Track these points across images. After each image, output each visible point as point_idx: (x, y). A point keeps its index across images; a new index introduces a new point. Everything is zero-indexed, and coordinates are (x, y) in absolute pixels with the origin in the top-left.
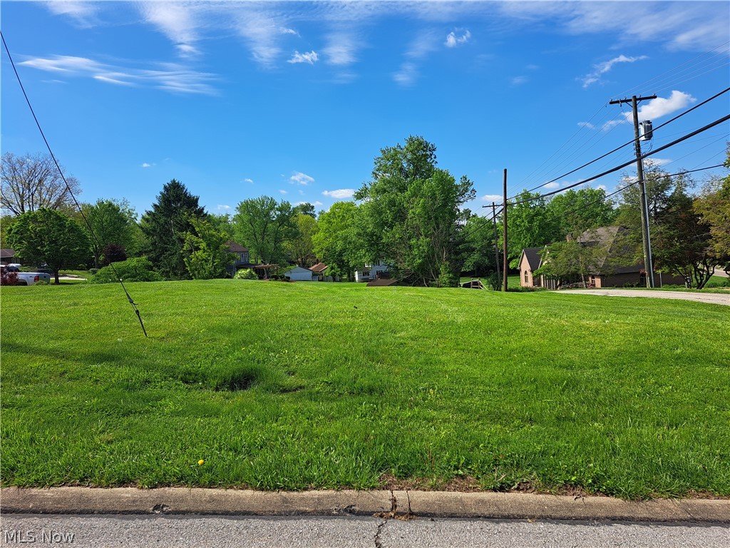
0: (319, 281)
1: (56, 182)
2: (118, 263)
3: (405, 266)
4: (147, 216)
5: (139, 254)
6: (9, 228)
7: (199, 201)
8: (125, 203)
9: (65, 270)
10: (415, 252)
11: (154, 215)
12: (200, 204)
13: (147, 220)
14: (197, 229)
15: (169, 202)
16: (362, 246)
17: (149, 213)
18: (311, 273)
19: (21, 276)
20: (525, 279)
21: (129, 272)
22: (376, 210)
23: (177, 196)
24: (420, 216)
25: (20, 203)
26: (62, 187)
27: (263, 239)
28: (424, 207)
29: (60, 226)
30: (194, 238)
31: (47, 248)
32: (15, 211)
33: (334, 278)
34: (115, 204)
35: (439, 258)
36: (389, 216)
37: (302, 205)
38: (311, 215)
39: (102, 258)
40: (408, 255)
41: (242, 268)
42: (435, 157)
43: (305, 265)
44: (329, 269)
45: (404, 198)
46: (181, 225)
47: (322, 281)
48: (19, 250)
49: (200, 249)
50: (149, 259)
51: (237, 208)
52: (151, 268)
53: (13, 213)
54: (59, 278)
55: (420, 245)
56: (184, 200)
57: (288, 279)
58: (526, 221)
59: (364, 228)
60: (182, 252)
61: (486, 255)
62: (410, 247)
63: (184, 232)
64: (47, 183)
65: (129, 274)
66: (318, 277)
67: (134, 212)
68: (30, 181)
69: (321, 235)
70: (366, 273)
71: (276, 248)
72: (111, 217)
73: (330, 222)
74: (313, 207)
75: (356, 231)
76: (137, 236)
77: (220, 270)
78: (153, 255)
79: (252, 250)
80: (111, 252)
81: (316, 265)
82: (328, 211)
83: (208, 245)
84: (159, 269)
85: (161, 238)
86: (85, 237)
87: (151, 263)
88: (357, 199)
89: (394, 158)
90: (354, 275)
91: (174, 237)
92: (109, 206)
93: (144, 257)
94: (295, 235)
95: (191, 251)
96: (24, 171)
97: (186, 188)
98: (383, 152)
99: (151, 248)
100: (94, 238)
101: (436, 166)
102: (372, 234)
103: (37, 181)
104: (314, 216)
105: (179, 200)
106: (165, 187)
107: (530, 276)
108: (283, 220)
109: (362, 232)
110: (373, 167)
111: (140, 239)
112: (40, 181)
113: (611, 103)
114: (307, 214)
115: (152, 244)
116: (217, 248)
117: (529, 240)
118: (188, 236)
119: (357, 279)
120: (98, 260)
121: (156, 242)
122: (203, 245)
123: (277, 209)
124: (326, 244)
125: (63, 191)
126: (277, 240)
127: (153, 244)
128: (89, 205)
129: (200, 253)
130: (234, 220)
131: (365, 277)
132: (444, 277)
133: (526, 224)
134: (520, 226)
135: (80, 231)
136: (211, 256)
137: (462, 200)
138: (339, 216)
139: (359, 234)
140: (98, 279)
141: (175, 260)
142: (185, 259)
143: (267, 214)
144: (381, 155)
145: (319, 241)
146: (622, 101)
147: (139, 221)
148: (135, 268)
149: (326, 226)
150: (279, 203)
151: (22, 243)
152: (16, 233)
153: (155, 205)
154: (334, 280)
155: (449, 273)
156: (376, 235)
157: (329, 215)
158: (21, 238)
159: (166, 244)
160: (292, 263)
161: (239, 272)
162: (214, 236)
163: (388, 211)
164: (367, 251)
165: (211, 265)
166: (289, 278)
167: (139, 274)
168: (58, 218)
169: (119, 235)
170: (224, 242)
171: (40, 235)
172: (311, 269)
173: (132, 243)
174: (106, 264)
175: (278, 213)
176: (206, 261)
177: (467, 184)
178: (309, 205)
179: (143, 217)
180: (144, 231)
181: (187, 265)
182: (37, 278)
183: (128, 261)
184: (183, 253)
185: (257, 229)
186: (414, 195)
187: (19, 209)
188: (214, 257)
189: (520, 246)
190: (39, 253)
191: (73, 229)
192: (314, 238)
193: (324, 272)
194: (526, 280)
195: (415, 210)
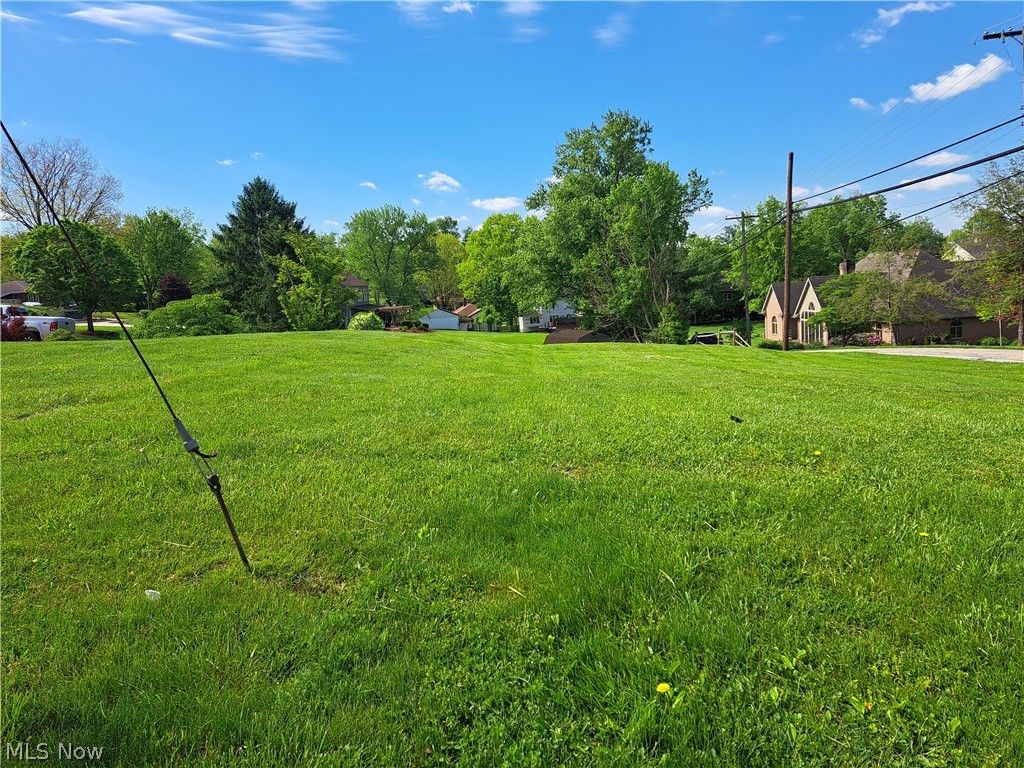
0: (469, 330)
1: (86, 183)
2: (179, 302)
3: (605, 309)
4: (220, 233)
5: (210, 289)
6: (17, 249)
7: (296, 211)
8: (188, 214)
9: (101, 312)
10: (622, 288)
11: (230, 230)
12: (299, 215)
13: (220, 238)
14: (297, 251)
15: (252, 210)
16: (538, 279)
17: (223, 228)
18: (457, 318)
19: (30, 322)
20: (773, 328)
21: (195, 316)
22: (561, 224)
23: (263, 202)
24: (630, 233)
25: (35, 214)
26: (95, 190)
27: (387, 268)
28: (636, 220)
29: (92, 246)
30: (294, 265)
31: (74, 279)
32: (27, 225)
33: (491, 326)
34: (173, 216)
35: (659, 298)
36: (580, 233)
37: (439, 220)
38: (453, 233)
39: (156, 295)
40: (611, 293)
41: (360, 311)
42: (649, 143)
43: (446, 306)
44: (483, 313)
45: (605, 206)
46: (272, 245)
47: (472, 330)
48: (32, 281)
49: (302, 282)
50: (225, 297)
51: (347, 224)
52: (227, 310)
53: (26, 228)
54: (94, 324)
55: (630, 278)
56: (275, 208)
57: (425, 328)
58: (772, 243)
59: (542, 252)
60: (275, 286)
61: (711, 292)
62: (613, 281)
63: (278, 256)
64: (72, 183)
65: (197, 320)
66: (468, 324)
67: (201, 228)
68: (48, 181)
69: (469, 264)
70: (535, 319)
71: (406, 282)
72: (168, 236)
73: (483, 244)
74: (455, 223)
75: (529, 256)
76: (207, 264)
77: (334, 314)
78: (230, 290)
79: (372, 285)
80: (169, 286)
81: (463, 308)
82: (479, 228)
83: (315, 276)
84: (241, 312)
85: (242, 265)
86: (129, 263)
87: (227, 303)
88: (531, 208)
89: (586, 145)
90: (517, 322)
91: (262, 264)
92: (165, 220)
93: (218, 294)
94: (432, 262)
95: (288, 285)
96: (39, 166)
97: (276, 190)
98: (569, 136)
99: (227, 280)
100: (144, 265)
101: (650, 158)
102: (555, 261)
103: (58, 181)
104: (457, 235)
105: (267, 208)
106: (246, 189)
107: (781, 324)
108: (414, 241)
109: (538, 258)
110: (554, 160)
111: (211, 268)
112: (62, 181)
113: (987, 37)
114: (446, 232)
115: (229, 275)
116: (328, 280)
117: (775, 271)
118: (284, 261)
119: (521, 328)
120: (151, 297)
121: (234, 271)
122: (307, 276)
123: (408, 224)
124: (478, 277)
125: (97, 196)
126: (408, 270)
127: (231, 274)
128: (136, 217)
129: (302, 287)
130: (342, 241)
131: (533, 325)
132: (667, 326)
133: (773, 247)
134: (763, 250)
135: (122, 254)
136: (320, 293)
137: (692, 208)
138: (496, 236)
139: (534, 262)
140: (149, 327)
141: (263, 298)
142: (280, 298)
143: (393, 233)
144: (566, 142)
145: (469, 272)
146: (1006, 35)
147: (208, 240)
148: (205, 310)
149: (477, 250)
150: (410, 215)
151: (35, 271)
152: (27, 257)
153: (232, 216)
154: (490, 330)
155: (674, 319)
156: (560, 264)
157: (481, 234)
158: (35, 265)
159: (248, 273)
160: (428, 304)
161: (357, 317)
162: (323, 261)
163: (580, 226)
164: (546, 287)
165: (319, 307)
166: (427, 326)
167: (210, 319)
168: (89, 234)
169: (180, 261)
170: (339, 271)
171: (62, 259)
172: (456, 312)
173: (200, 274)
174: (161, 303)
175: (409, 230)
176: (312, 300)
177: (699, 182)
178: (451, 219)
179: (215, 235)
180: (216, 255)
181: (283, 305)
182: (54, 326)
183: (194, 299)
184: (277, 288)
185: (379, 254)
186: (620, 201)
187: (33, 222)
188: (324, 295)
189: (762, 280)
190: (62, 286)
191: (112, 251)
192: (460, 267)
193: (475, 318)
194: (774, 330)
195: (622, 224)
